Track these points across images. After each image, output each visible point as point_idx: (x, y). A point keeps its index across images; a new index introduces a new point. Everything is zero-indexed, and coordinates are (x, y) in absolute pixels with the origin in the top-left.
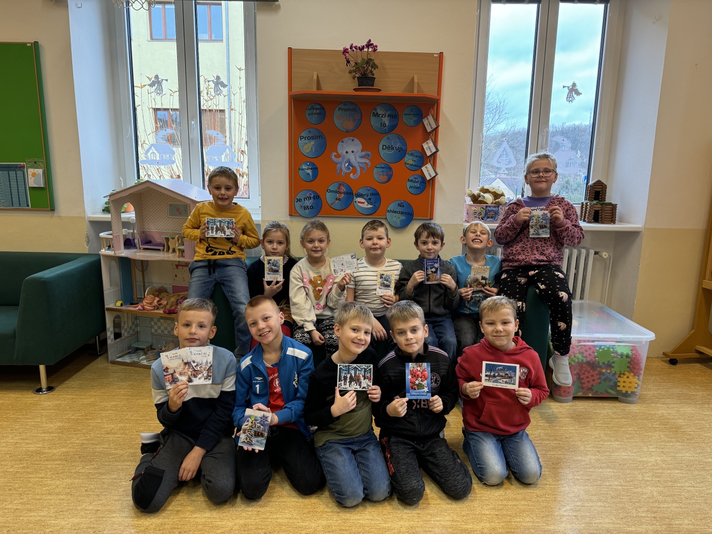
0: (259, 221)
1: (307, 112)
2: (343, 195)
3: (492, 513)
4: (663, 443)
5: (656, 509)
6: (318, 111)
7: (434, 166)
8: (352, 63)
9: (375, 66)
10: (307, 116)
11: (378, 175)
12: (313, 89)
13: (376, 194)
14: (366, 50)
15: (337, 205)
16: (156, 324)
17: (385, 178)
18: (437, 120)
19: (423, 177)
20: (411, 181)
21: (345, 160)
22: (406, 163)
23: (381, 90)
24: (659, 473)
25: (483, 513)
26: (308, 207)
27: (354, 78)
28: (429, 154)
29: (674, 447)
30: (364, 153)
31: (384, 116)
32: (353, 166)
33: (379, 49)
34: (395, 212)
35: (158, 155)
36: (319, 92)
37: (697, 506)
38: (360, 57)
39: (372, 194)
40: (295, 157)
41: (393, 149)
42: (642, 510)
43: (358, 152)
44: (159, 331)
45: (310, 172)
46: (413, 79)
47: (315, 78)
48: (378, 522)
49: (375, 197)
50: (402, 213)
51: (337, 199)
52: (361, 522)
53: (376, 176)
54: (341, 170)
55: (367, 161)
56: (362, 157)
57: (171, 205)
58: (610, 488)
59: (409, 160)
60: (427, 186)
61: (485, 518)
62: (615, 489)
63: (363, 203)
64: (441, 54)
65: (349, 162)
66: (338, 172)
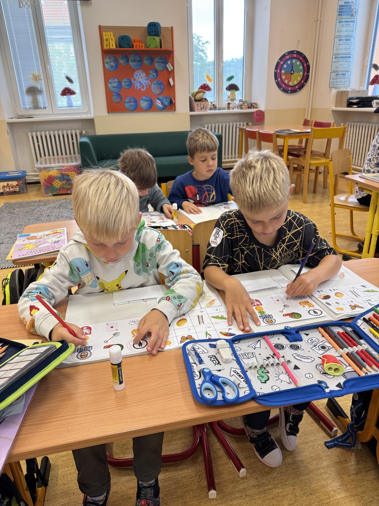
0: (92, 117)
21: (138, 82)
32: (142, 85)
43: (144, 77)
54: (137, 87)
55: (149, 82)
56: (147, 79)
64: (172, 28)
65: (140, 82)
66: (135, 88)
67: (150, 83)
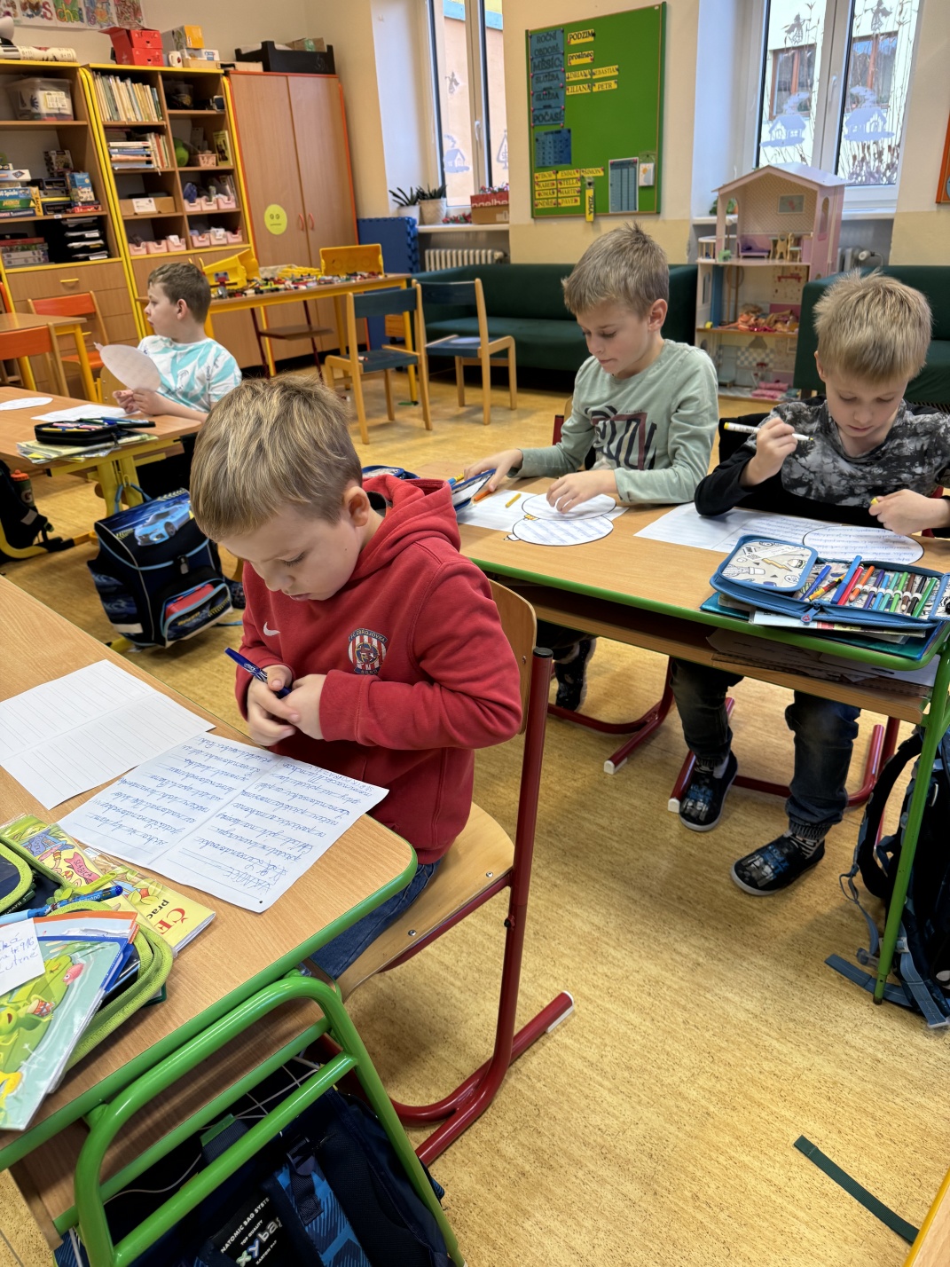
16: (743, 354)
35: (784, 132)
44: (746, 363)
57: (783, 198)
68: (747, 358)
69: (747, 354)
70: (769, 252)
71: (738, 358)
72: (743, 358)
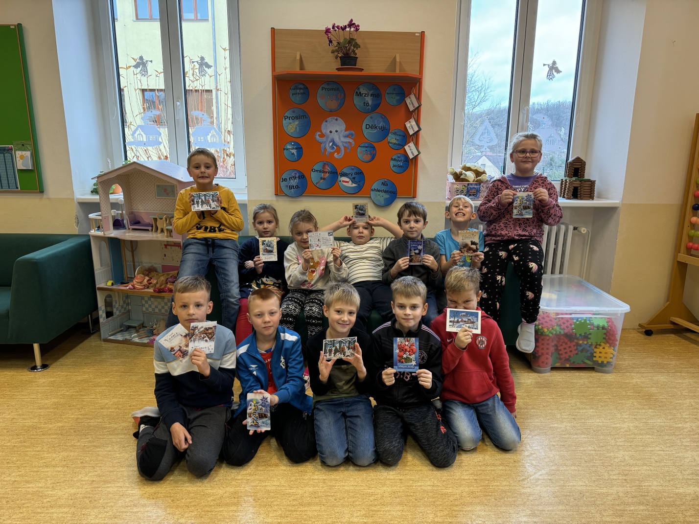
0: (245, 201)
1: (291, 92)
2: (327, 175)
3: (471, 478)
4: (636, 411)
5: (627, 472)
6: (302, 91)
7: (417, 145)
8: (335, 43)
9: (357, 46)
10: (291, 95)
11: (362, 154)
12: (297, 69)
13: (360, 173)
14: (348, 29)
15: (322, 184)
16: (146, 302)
17: (368, 158)
18: (419, 99)
19: (406, 156)
20: (395, 160)
21: (329, 140)
22: (389, 142)
23: (363, 70)
24: (631, 438)
25: (462, 477)
26: (293, 186)
27: (336, 57)
28: (411, 132)
29: (646, 414)
30: (347, 133)
31: (367, 95)
32: (337, 146)
33: (361, 29)
34: (379, 191)
35: (144, 136)
36: (302, 72)
37: (666, 469)
38: (342, 37)
39: (356, 173)
40: (280, 137)
41: (376, 128)
42: (614, 473)
43: (342, 131)
44: (150, 310)
45: (294, 151)
46: (395, 58)
47: (298, 58)
48: (362, 488)
49: (359, 177)
50: (386, 192)
51: (321, 178)
52: (346, 488)
53: (360, 156)
54: (325, 149)
55: (351, 141)
56: (346, 136)
57: (158, 186)
58: (584, 452)
59: (392, 139)
60: (410, 164)
61: (464, 483)
62: (589, 454)
63: (348, 182)
64: (423, 33)
65: (333, 141)
66: (323, 151)
67: (353, 143)
68: (150, 306)
69: (150, 302)
70: (152, 227)
71: (143, 305)
72: (147, 306)
